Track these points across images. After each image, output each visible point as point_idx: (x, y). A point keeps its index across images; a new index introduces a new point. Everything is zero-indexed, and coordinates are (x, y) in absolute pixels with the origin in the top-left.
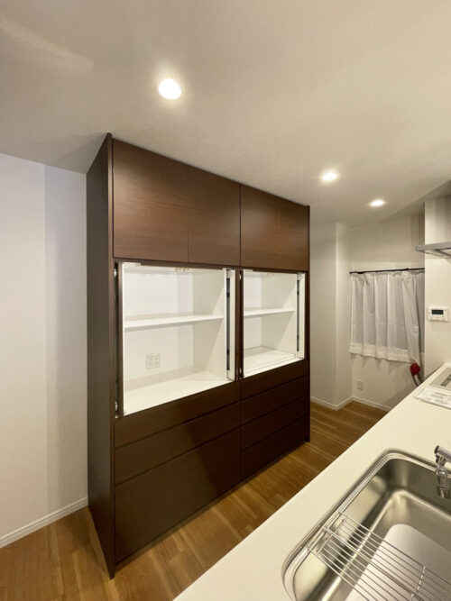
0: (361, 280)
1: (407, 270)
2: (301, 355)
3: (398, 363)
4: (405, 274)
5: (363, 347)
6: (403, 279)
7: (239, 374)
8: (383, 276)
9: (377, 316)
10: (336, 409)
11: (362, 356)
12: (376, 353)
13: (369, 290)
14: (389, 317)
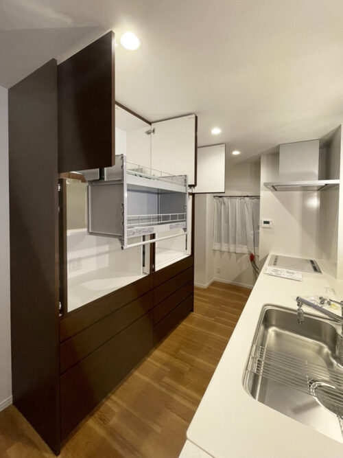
0: (220, 201)
1: (247, 196)
2: (189, 252)
3: (242, 254)
4: (247, 199)
5: (221, 245)
6: (245, 202)
7: (152, 269)
8: (234, 200)
9: (230, 226)
10: (205, 288)
11: (220, 251)
12: (229, 249)
13: (225, 208)
14: (237, 226)
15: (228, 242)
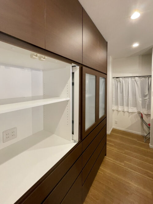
4: (137, 78)
5: (118, 107)
6: (135, 80)
11: (117, 111)
12: (124, 109)
13: (120, 85)
14: (129, 95)
15: (123, 105)
